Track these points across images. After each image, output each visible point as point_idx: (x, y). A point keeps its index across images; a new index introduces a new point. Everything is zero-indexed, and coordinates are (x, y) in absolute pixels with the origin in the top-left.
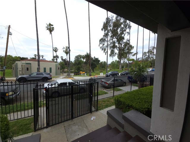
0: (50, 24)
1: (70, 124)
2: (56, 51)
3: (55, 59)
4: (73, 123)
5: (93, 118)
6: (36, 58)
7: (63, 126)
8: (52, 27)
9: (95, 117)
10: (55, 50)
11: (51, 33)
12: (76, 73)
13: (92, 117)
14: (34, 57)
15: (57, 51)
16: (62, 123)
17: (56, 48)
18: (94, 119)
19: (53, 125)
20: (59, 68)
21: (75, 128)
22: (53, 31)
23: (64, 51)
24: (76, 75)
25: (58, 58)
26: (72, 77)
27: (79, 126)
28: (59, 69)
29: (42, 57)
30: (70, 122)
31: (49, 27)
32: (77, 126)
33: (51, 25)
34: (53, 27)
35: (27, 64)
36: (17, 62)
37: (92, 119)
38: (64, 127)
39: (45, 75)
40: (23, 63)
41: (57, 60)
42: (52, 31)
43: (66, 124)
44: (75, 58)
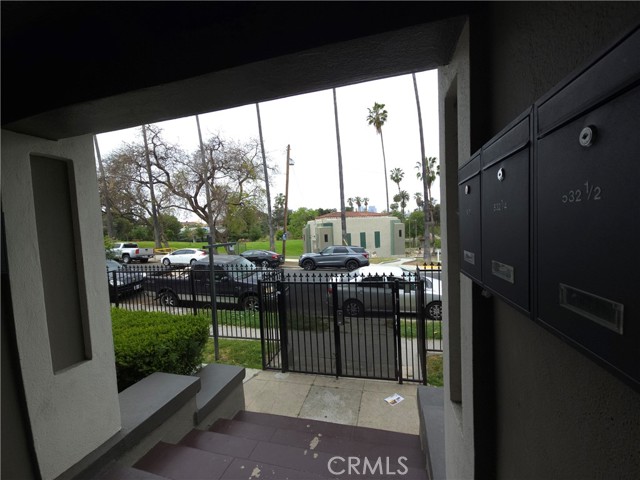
0: (376, 104)
1: (327, 385)
2: (397, 180)
3: (399, 203)
4: (334, 385)
5: (395, 397)
6: (352, 208)
7: (310, 383)
8: (381, 111)
9: (402, 399)
11: (379, 130)
13: (391, 395)
15: (400, 179)
16: (313, 377)
17: (399, 170)
18: (395, 402)
19: (294, 371)
20: (400, 232)
21: (330, 398)
22: (385, 122)
23: (418, 175)
25: (408, 199)
27: (341, 399)
28: (400, 235)
29: (366, 204)
30: (329, 381)
31: (374, 115)
32: (337, 398)
33: (379, 106)
34: (385, 112)
35: (325, 225)
36: (309, 222)
37: (389, 400)
38: (312, 385)
39: (351, 254)
41: (404, 205)
42: (382, 123)
43: (320, 380)
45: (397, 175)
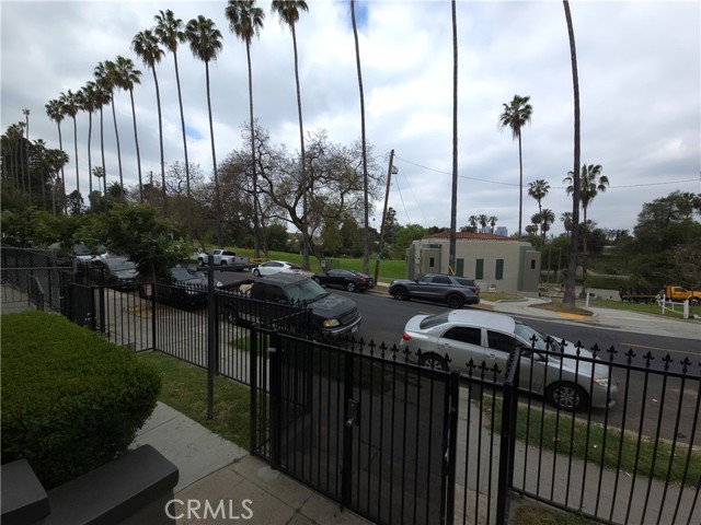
0: (516, 98)
2: (538, 196)
3: (539, 225)
6: (475, 228)
8: (522, 107)
10: (538, 192)
11: (517, 131)
12: (639, 289)
14: (469, 224)
15: (543, 194)
17: (542, 182)
20: (533, 262)
22: (527, 122)
23: (571, 189)
24: (637, 300)
25: (552, 220)
26: (587, 307)
28: (533, 266)
29: (493, 224)
31: (512, 112)
33: (521, 100)
34: (528, 107)
35: (432, 246)
36: (415, 242)
39: (456, 287)
40: (424, 246)
41: (545, 228)
42: (523, 122)
44: (642, 215)
45: (538, 190)
